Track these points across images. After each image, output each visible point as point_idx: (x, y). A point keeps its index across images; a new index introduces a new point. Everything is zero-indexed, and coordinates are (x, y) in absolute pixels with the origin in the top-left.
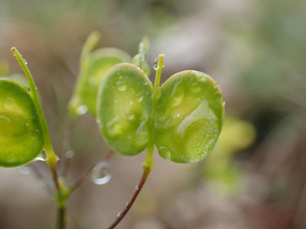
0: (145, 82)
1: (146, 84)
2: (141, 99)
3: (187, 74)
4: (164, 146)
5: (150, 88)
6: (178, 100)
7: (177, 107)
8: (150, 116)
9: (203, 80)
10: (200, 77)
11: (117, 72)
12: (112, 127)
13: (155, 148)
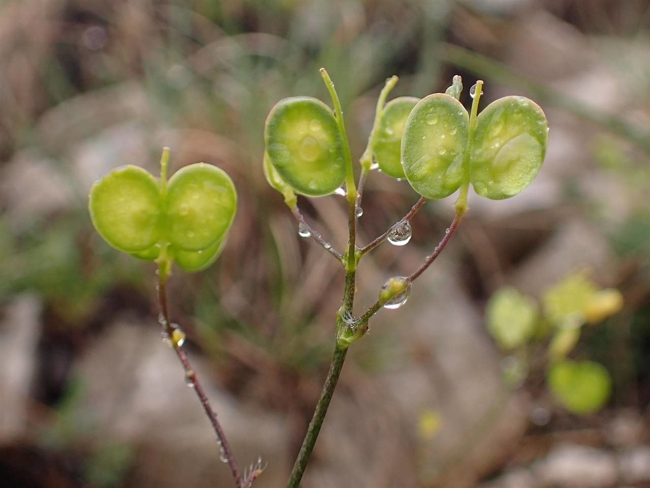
0: (461, 112)
1: (461, 114)
2: (455, 132)
3: (508, 100)
4: (482, 181)
5: (466, 118)
6: (497, 130)
7: (496, 137)
8: (465, 148)
9: (525, 104)
10: (522, 103)
11: (427, 104)
12: (420, 166)
13: (471, 186)
